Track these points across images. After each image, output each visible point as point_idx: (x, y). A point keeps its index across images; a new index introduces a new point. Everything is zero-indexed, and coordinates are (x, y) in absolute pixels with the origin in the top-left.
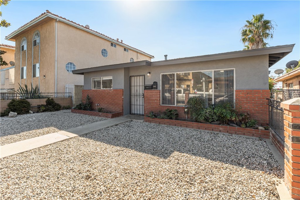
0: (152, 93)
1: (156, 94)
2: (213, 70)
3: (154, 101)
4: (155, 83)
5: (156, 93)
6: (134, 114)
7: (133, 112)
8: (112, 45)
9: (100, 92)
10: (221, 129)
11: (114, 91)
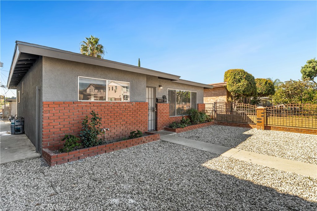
4: (165, 97)
11: (135, 104)
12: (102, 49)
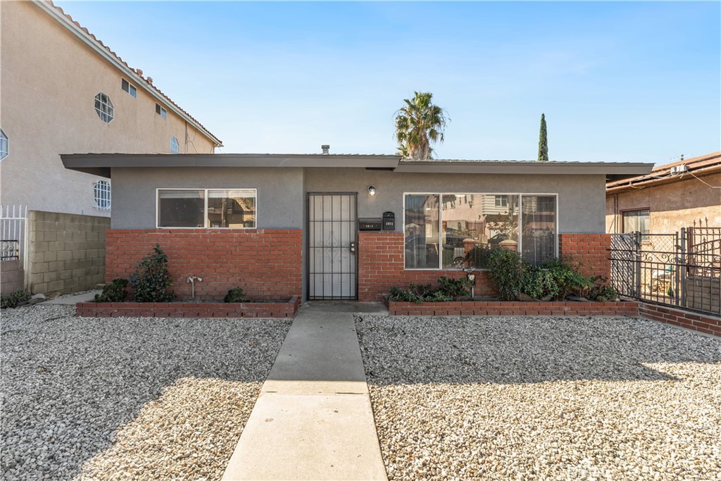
0: (384, 239)
1: (395, 244)
2: (521, 194)
3: (388, 260)
4: (389, 216)
5: (394, 239)
6: (323, 299)
7: (319, 293)
8: (125, 85)
9: (205, 237)
10: (566, 309)
11: (266, 233)
12: (439, 115)
